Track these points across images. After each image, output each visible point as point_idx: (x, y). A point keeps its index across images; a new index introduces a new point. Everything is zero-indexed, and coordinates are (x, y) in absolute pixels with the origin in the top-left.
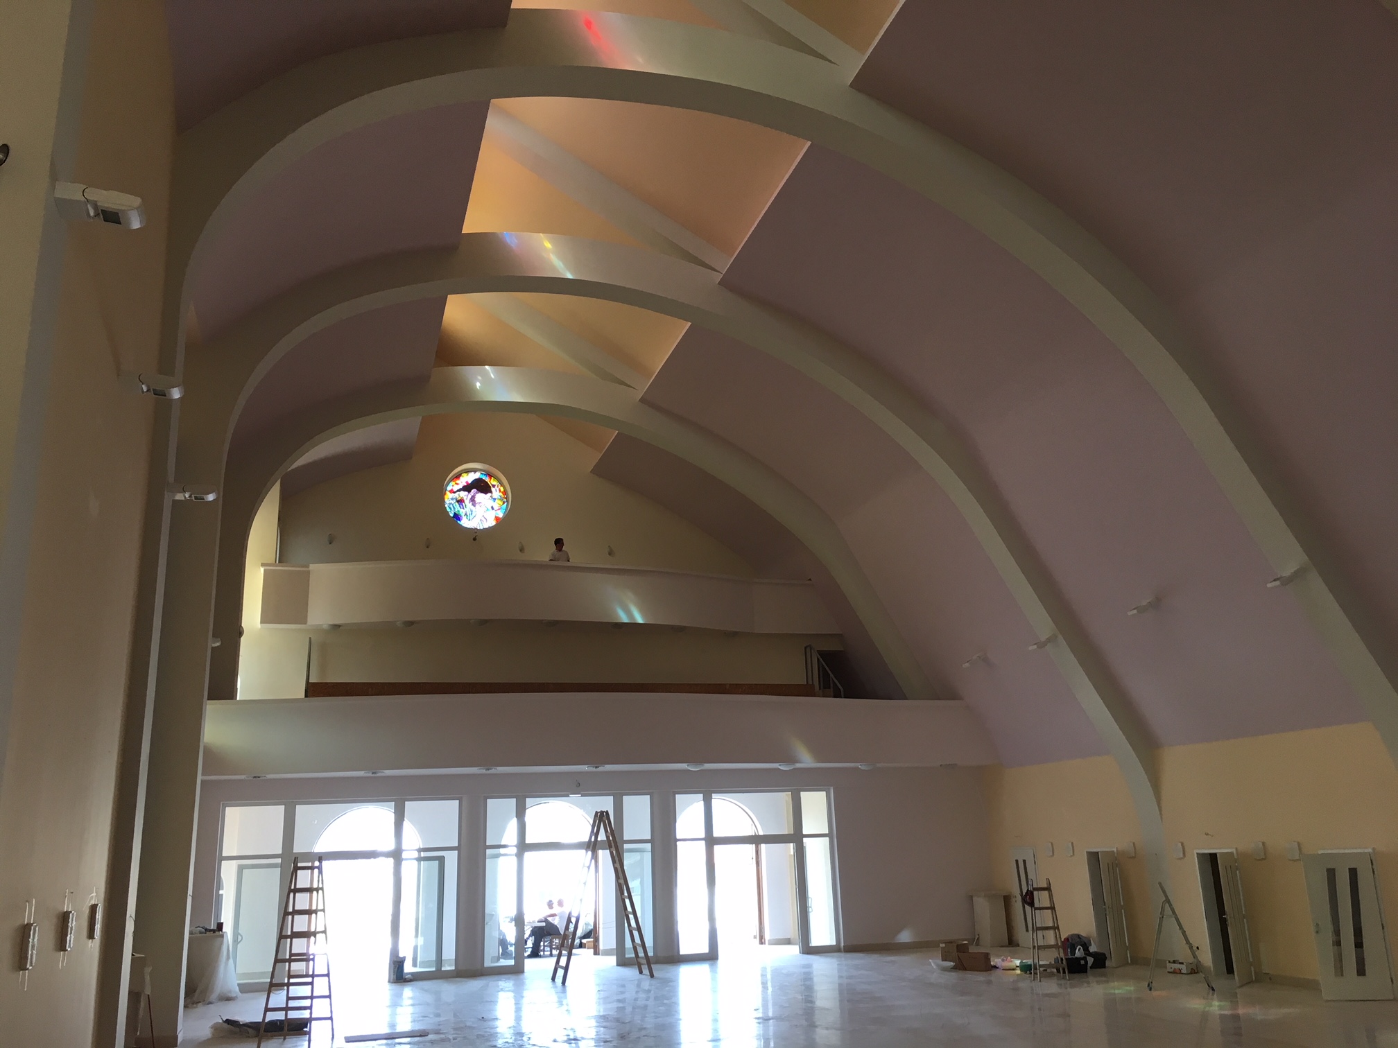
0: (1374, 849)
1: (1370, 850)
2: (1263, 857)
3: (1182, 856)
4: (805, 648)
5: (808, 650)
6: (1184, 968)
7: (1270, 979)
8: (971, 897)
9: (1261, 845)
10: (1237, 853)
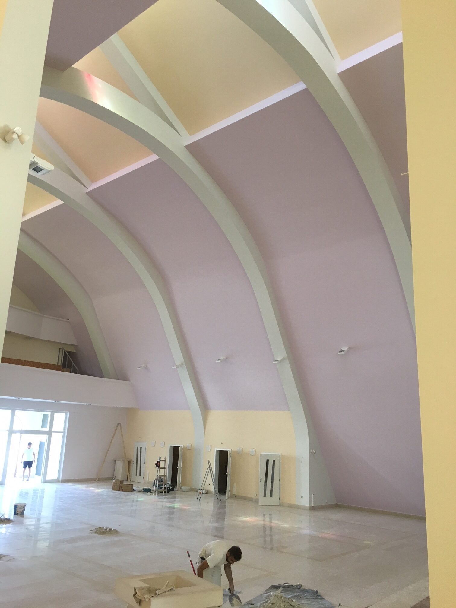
0: (281, 454)
1: (280, 454)
2: (240, 454)
3: (210, 450)
4: (60, 349)
5: (61, 350)
6: (204, 492)
7: (235, 496)
8: (115, 461)
9: (241, 449)
10: (232, 451)
